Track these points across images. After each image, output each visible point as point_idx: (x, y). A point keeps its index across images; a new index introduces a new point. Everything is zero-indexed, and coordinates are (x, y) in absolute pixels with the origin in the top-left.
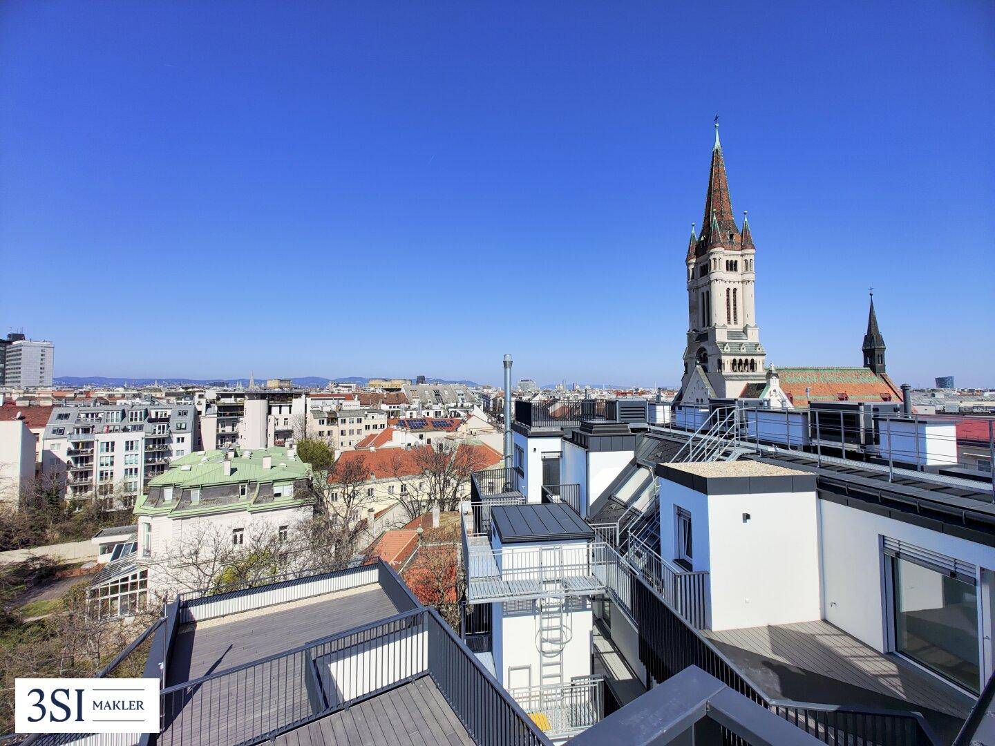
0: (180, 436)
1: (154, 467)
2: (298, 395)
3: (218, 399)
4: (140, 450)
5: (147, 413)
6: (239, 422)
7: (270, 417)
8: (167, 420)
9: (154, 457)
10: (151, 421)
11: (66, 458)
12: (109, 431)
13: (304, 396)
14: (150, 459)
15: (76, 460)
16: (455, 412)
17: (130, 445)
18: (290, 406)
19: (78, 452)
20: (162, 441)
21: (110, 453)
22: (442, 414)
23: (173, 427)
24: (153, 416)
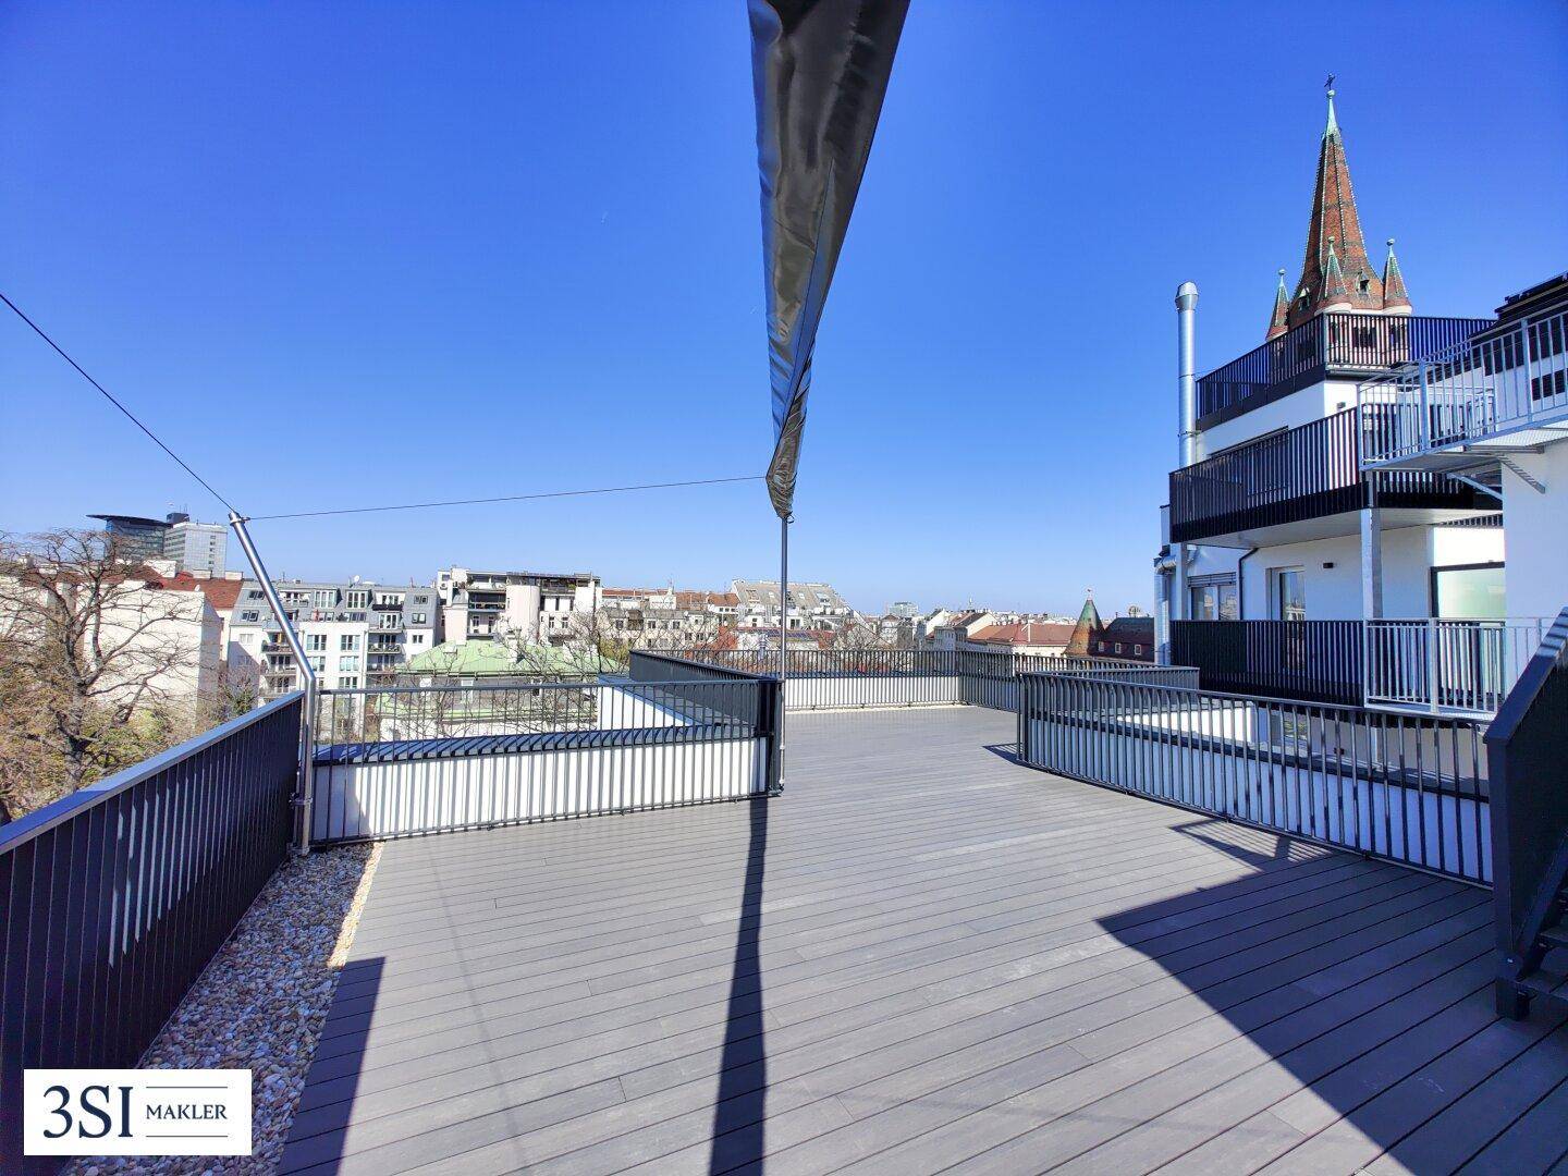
0: (417, 632)
1: (379, 677)
2: (584, 583)
3: (470, 581)
4: (362, 649)
5: (371, 598)
6: (498, 618)
7: (542, 613)
8: (399, 608)
9: (380, 662)
10: (376, 608)
11: (259, 656)
12: (319, 620)
13: (592, 584)
14: (375, 666)
15: (273, 660)
16: (822, 622)
17: (347, 642)
18: (572, 599)
19: (276, 648)
20: (391, 638)
21: (319, 653)
22: (802, 624)
23: (407, 620)
24: (380, 602)
